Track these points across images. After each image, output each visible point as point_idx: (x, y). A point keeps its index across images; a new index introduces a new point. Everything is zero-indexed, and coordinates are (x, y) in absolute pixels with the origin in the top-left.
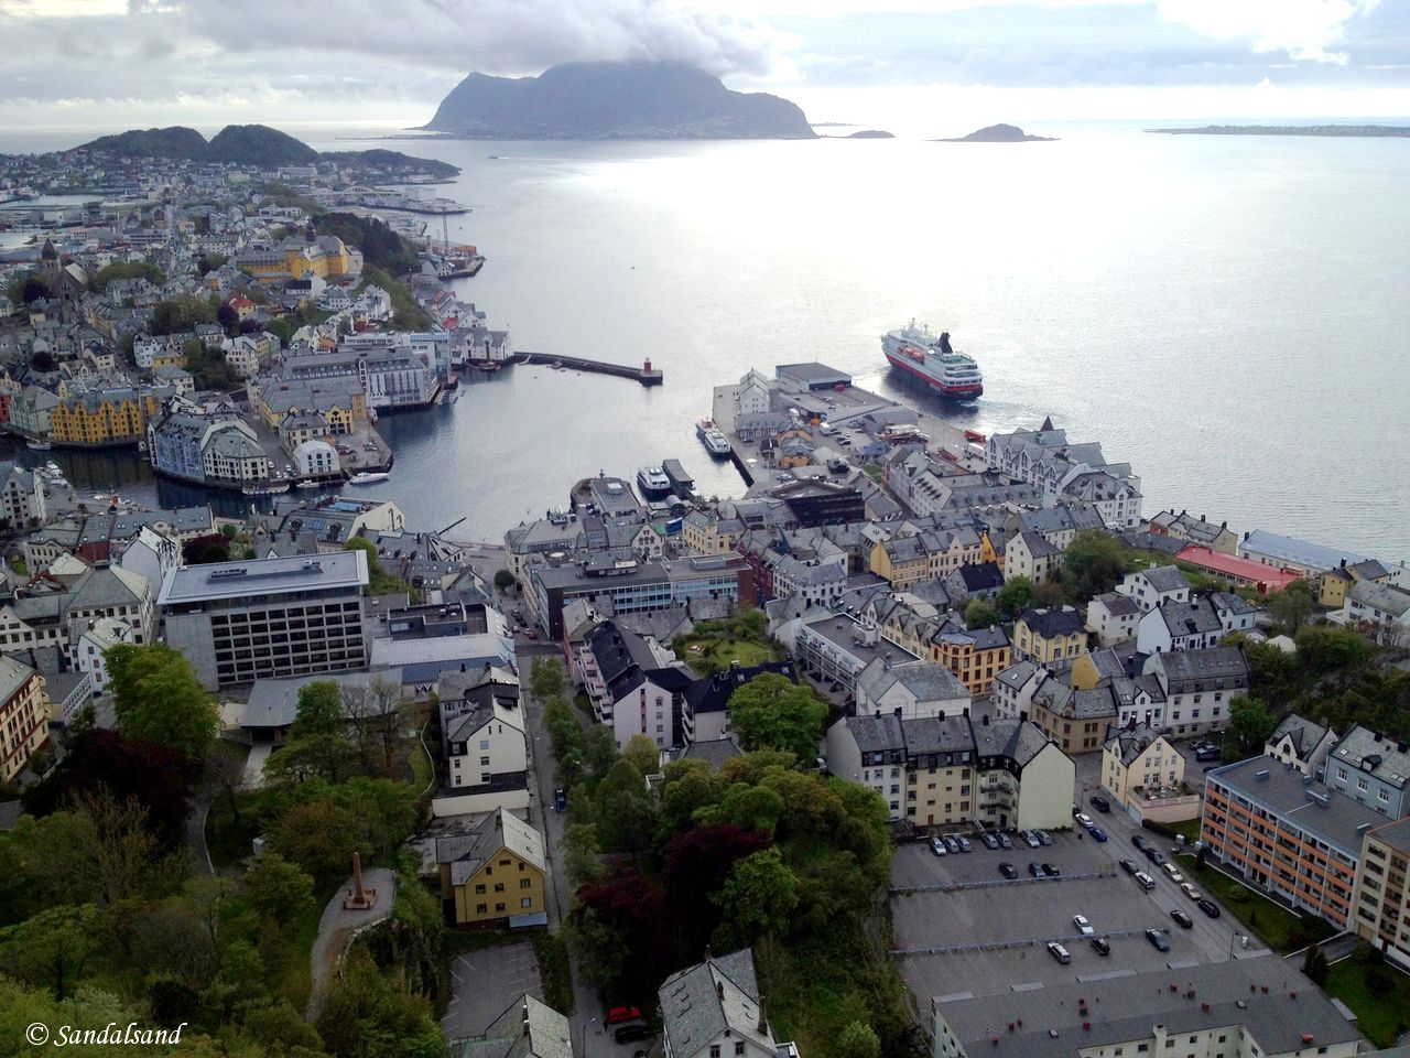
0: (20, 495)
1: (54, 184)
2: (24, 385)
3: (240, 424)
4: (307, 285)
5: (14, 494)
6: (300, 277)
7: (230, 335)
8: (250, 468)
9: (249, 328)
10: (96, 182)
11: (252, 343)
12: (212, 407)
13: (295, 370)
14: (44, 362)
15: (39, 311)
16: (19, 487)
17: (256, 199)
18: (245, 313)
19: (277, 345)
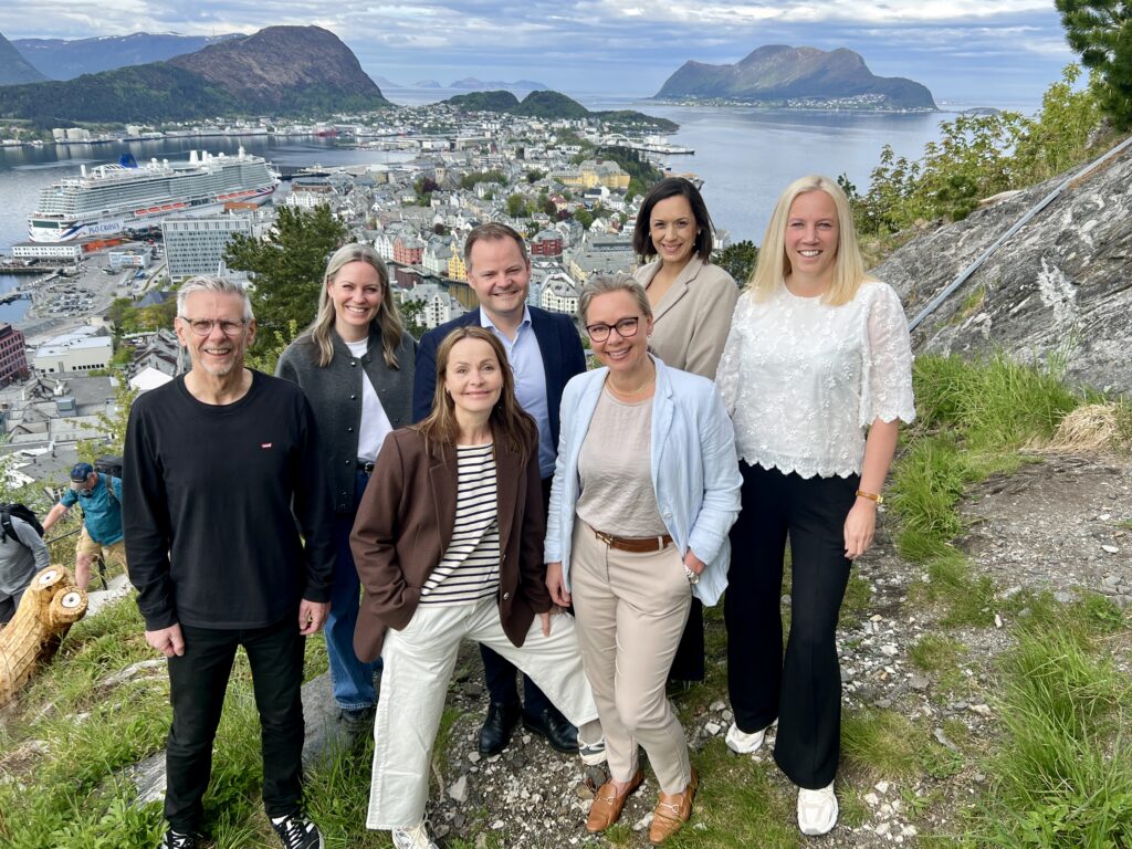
0: (440, 306)
1: (426, 125)
2: (430, 243)
3: (564, 275)
4: (598, 192)
5: (437, 304)
6: (593, 187)
7: (552, 221)
8: (570, 304)
9: (565, 216)
10: (451, 125)
11: (568, 226)
12: (544, 264)
13: (595, 245)
14: (440, 230)
15: (436, 198)
16: (440, 301)
17: (553, 139)
18: (561, 207)
19: (580, 229)
